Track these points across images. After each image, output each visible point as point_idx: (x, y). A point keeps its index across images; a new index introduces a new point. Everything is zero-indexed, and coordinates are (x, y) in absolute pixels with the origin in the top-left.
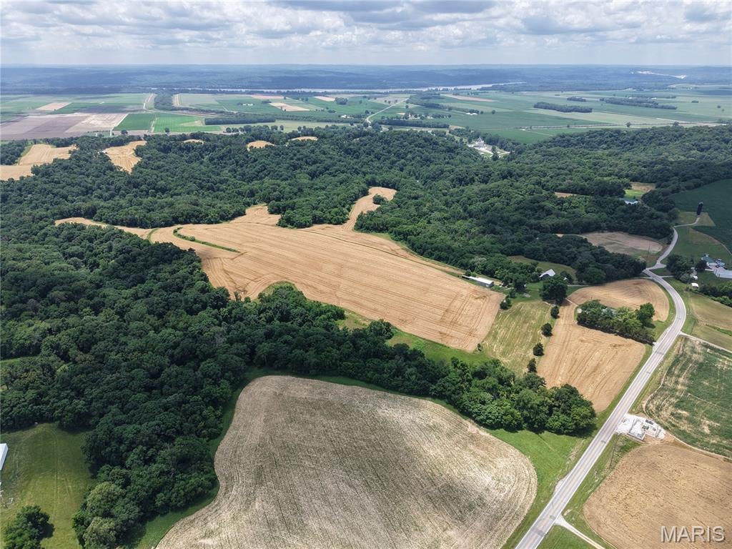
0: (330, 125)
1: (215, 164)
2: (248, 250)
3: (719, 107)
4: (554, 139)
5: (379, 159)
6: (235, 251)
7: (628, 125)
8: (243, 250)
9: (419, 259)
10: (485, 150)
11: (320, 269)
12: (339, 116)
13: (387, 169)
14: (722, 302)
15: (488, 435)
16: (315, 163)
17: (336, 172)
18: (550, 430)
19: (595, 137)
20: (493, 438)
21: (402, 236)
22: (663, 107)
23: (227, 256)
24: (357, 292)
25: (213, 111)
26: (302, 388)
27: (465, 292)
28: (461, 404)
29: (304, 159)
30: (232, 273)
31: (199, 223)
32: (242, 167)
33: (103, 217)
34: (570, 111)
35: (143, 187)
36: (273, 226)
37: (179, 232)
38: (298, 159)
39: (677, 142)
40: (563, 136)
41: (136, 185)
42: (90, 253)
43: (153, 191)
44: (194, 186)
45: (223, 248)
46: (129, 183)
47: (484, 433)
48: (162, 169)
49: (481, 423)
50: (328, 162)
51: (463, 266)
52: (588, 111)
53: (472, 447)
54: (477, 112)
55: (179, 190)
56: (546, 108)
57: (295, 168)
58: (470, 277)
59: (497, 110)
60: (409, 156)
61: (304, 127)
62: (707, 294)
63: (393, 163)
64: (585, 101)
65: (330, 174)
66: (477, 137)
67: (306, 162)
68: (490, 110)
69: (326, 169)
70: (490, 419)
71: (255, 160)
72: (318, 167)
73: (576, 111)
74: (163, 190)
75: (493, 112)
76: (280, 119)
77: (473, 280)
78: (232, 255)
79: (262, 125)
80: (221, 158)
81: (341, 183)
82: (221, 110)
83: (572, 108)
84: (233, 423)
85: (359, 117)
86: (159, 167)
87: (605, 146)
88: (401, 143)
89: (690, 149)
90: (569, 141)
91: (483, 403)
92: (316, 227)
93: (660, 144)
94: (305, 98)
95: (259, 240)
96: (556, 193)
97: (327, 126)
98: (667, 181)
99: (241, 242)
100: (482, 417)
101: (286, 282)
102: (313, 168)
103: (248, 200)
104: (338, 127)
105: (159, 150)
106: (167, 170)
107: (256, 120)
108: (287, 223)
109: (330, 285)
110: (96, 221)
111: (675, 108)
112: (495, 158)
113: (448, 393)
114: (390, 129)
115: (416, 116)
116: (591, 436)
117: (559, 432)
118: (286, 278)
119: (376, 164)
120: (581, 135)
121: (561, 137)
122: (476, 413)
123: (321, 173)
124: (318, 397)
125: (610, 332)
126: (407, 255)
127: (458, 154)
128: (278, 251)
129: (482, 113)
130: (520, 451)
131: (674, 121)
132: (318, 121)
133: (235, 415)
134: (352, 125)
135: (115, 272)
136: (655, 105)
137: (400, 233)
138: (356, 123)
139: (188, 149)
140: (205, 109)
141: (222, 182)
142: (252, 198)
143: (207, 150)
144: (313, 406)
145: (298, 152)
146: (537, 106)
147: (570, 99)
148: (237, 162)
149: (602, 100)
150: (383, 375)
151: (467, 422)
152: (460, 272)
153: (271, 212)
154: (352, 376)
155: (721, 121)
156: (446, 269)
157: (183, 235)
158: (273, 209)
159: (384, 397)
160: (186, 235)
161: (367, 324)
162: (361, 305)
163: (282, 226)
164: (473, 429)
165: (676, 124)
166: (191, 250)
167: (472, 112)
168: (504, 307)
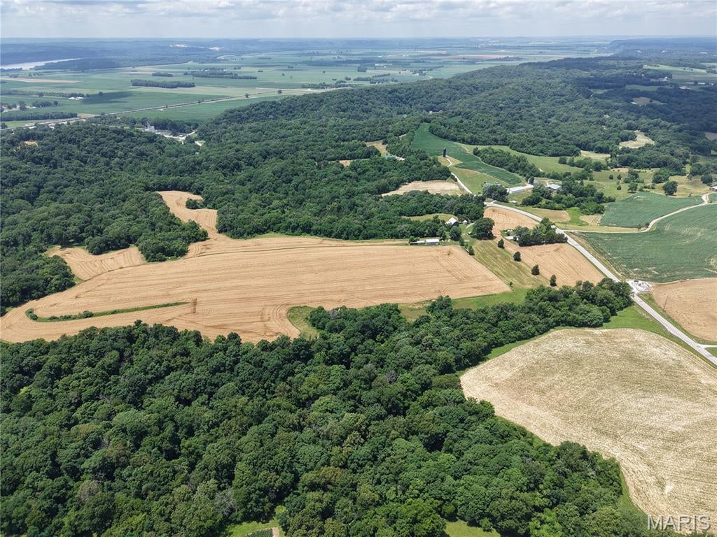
2: (194, 296)
4: (226, 115)
6: (176, 304)
7: (247, 96)
8: (185, 298)
15: (606, 330)
18: (617, 310)
19: (259, 109)
23: (181, 312)
31: (44, 295)
34: (176, 87)
36: (147, 264)
37: (43, 314)
45: (154, 307)
47: (602, 331)
52: (192, 86)
54: (82, 96)
58: (418, 242)
60: (120, 153)
64: (172, 76)
73: (181, 87)
75: (100, 94)
83: (176, 84)
87: (271, 116)
88: (96, 140)
90: (240, 115)
91: (589, 312)
99: (164, 293)
109: (337, 292)
111: (256, 78)
113: (563, 319)
121: (230, 112)
122: (590, 321)
124: (516, 369)
126: (337, 242)
129: (87, 95)
136: (235, 77)
144: (529, 375)
147: (154, 75)
149: (186, 74)
150: (523, 329)
151: (587, 330)
152: (398, 241)
153: (99, 253)
154: (501, 344)
155: (304, 87)
156: (385, 243)
157: (58, 314)
158: (99, 247)
159: (538, 345)
160: (67, 313)
161: (421, 306)
162: (390, 295)
163: (160, 261)
164: (597, 331)
165: (280, 92)
166: (138, 323)
167: (75, 95)
168: (471, 253)
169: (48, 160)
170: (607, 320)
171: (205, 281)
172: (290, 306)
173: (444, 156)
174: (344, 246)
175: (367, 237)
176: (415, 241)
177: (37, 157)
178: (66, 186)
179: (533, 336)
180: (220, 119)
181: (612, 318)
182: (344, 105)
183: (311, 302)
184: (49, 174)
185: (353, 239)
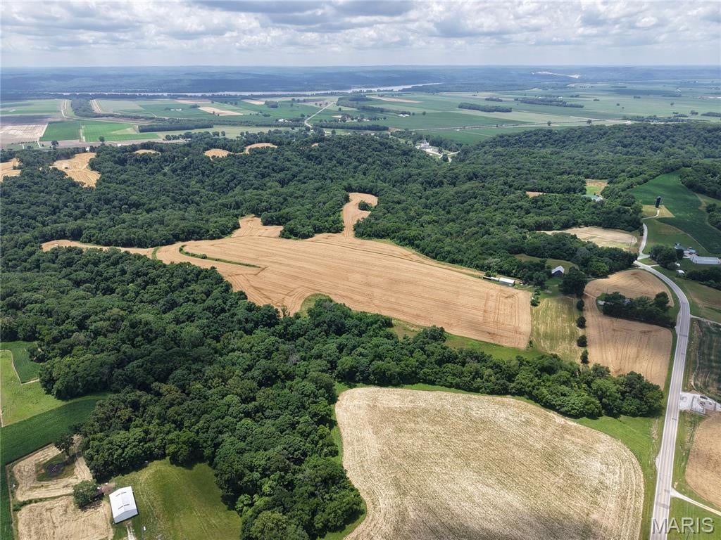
0: (273, 129)
1: (178, 175)
2: (267, 264)
3: (618, 105)
4: (494, 139)
5: (341, 164)
6: (254, 266)
7: (549, 124)
8: (262, 265)
9: (433, 262)
10: (431, 151)
11: (347, 279)
12: (277, 120)
13: (352, 174)
14: (709, 286)
15: (575, 424)
16: (282, 170)
17: (304, 178)
18: (626, 413)
19: (530, 136)
20: (582, 427)
21: (407, 242)
22: (571, 106)
23: (249, 272)
24: (393, 300)
25: (142, 118)
26: (392, 397)
27: (492, 292)
28: (543, 398)
29: (270, 167)
30: (262, 289)
31: (200, 239)
32: (208, 177)
33: (92, 239)
34: (493, 111)
35: (116, 203)
36: (275, 238)
37: (186, 249)
38: (265, 167)
39: (603, 140)
40: (502, 137)
41: (108, 202)
42: (100, 278)
43: (126, 206)
44: (168, 200)
45: (240, 264)
46: (99, 199)
47: (571, 423)
48: (128, 183)
49: (565, 414)
50: (295, 169)
51: (480, 267)
52: (509, 110)
53: (568, 437)
54: (409, 114)
55: (154, 204)
56: (469, 108)
57: (263, 176)
58: (492, 278)
59: (427, 111)
60: (370, 160)
61: (247, 133)
62: (694, 279)
63: (356, 168)
64: (501, 101)
65: (299, 181)
66: (420, 138)
67: (273, 169)
68: (421, 111)
69: (295, 176)
70: (575, 409)
71: (222, 170)
72: (286, 174)
73: (498, 111)
74: (137, 205)
75: (424, 114)
76: (217, 124)
77: (494, 280)
78: (254, 271)
79: (203, 131)
80: (184, 169)
81: (317, 190)
82: (150, 116)
83: (494, 109)
84: (344, 440)
85: (297, 122)
86: (124, 182)
87: (540, 145)
88: (359, 148)
89: (616, 146)
90: (508, 140)
91: (564, 395)
92: (318, 236)
93: (588, 142)
94: (234, 101)
95: (273, 254)
96: (527, 193)
97: (270, 131)
98: (616, 177)
99: (255, 257)
100: (565, 409)
101: (320, 294)
102: (281, 175)
103: (236, 212)
104: (280, 132)
105: (116, 163)
106: (134, 184)
107: (193, 126)
108: (290, 234)
109: (363, 294)
110: (85, 242)
111: (582, 107)
112: (445, 159)
113: (527, 390)
114: (333, 132)
115: (352, 119)
116: (662, 415)
117: (634, 415)
118: (318, 290)
119: (340, 169)
120: (518, 135)
121: (500, 137)
122: (559, 405)
123: (290, 180)
124: (411, 405)
125: (634, 320)
126: (421, 259)
127: (412, 157)
128: (299, 264)
129: (413, 114)
130: (610, 436)
131: (587, 119)
132: (257, 126)
133: (342, 430)
134: (293, 129)
135: (137, 296)
136: (564, 104)
137: (405, 239)
138: (296, 126)
139: (145, 160)
140: (134, 115)
141: (194, 194)
142: (239, 209)
143: (166, 161)
144: (412, 414)
145: (263, 160)
146: (461, 107)
147: (487, 100)
148: (203, 173)
149: (516, 100)
150: (463, 378)
151: (552, 414)
152: (478, 273)
153: (265, 224)
154: (432, 383)
155: (625, 118)
156: (464, 271)
157: (190, 252)
158: (267, 220)
159: (470, 399)
160: (195, 252)
161: (416, 330)
162: (402, 311)
163: (286, 238)
164: (560, 420)
165: (589, 122)
166: (213, 268)
167: (404, 113)
168: (534, 304)
169: (317, 158)
170: (593, 416)
171: (289, 258)
172: (319, 292)
173: (657, 207)
174: (422, 263)
175: (453, 262)
176: (490, 276)
177: (312, 155)
178: (312, 179)
179: (477, 390)
180: (486, 143)
181: (604, 418)
182: (628, 140)
183: (336, 294)
184: (306, 167)
185: (439, 260)
